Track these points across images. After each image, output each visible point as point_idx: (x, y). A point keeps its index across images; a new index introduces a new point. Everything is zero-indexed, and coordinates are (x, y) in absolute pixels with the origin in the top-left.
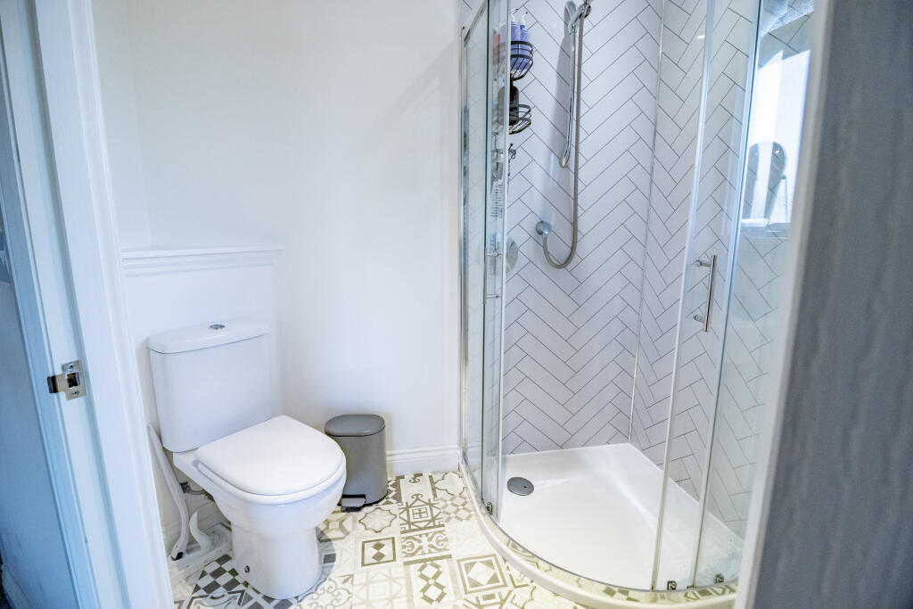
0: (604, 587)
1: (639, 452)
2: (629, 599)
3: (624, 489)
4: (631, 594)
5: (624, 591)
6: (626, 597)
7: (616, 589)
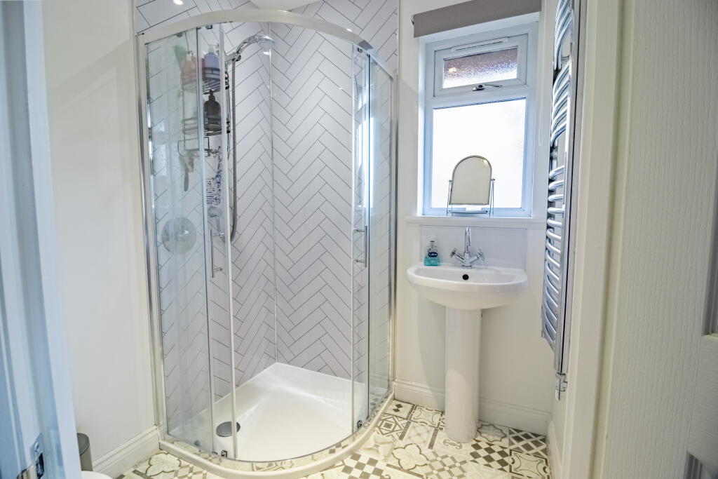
0: (328, 451)
1: (287, 365)
2: (343, 447)
3: (294, 390)
4: (343, 444)
5: (338, 445)
6: (341, 448)
7: (334, 448)
